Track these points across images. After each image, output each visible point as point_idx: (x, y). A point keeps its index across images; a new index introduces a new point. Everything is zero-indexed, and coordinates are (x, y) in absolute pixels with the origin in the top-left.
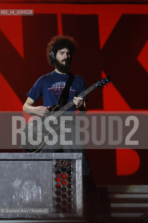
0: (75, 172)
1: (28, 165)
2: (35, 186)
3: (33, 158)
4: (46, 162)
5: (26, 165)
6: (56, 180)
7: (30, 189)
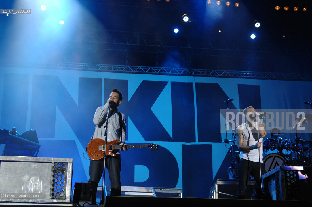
0: (67, 171)
1: (35, 165)
2: (38, 180)
3: (38, 161)
4: (48, 164)
5: (34, 166)
6: (54, 176)
7: (35, 182)
